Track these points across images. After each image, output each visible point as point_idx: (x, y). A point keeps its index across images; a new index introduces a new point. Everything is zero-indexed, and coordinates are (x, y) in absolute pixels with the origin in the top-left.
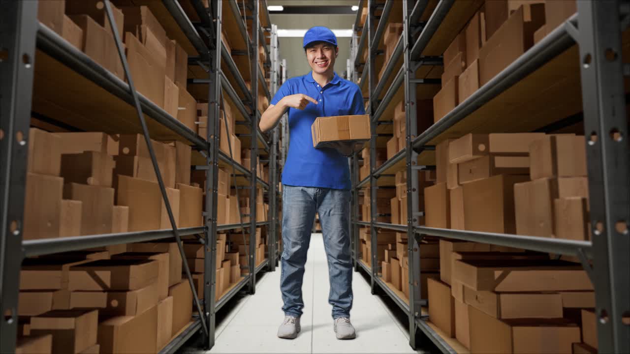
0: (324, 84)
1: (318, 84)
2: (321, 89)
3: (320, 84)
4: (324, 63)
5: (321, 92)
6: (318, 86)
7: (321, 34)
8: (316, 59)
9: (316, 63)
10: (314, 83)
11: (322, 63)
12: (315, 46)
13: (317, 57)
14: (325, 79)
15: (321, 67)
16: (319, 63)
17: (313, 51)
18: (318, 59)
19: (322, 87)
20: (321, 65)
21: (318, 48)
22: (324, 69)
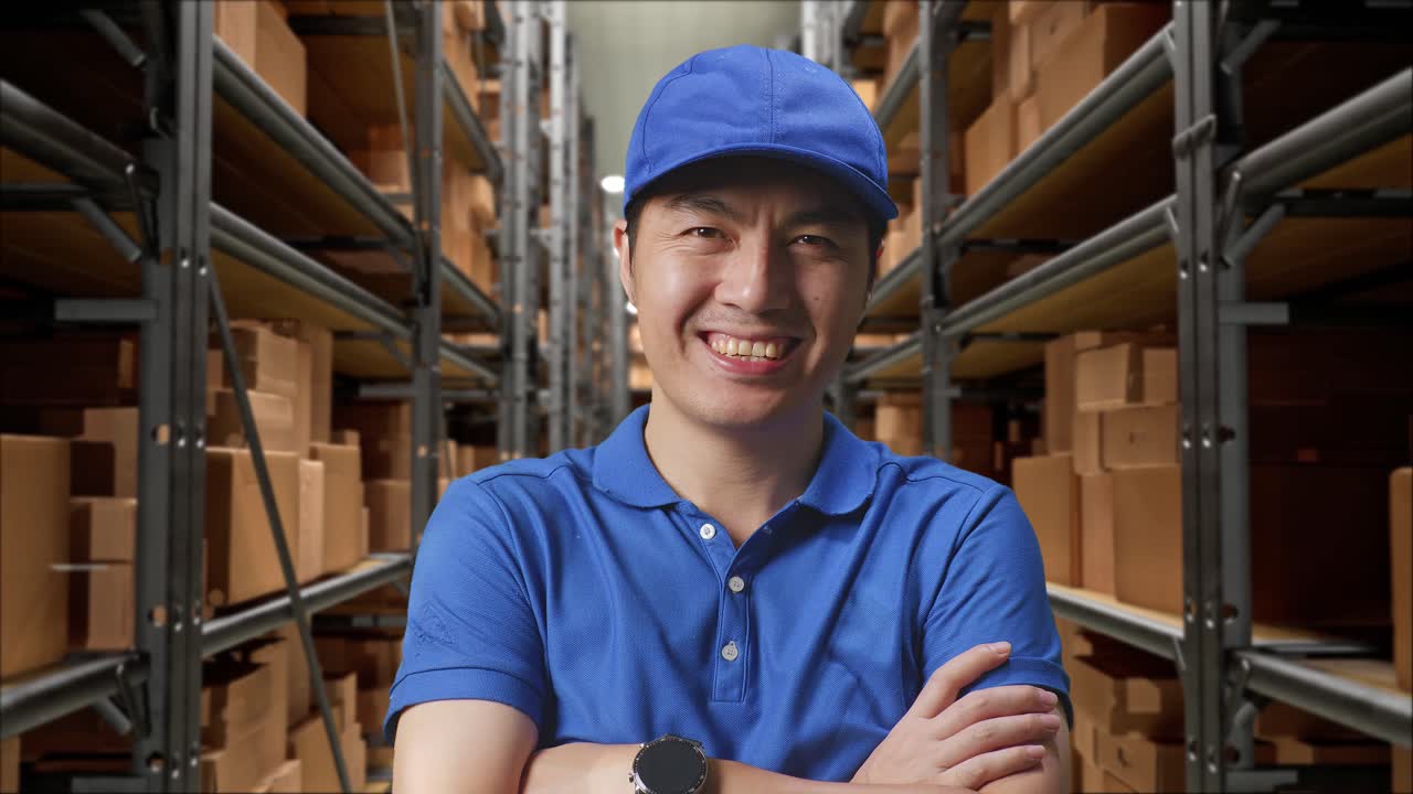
0: (751, 519)
1: (702, 516)
2: (732, 555)
3: (725, 518)
4: (769, 350)
5: (737, 584)
6: (707, 532)
7: (790, 106)
8: (711, 308)
9: (705, 336)
10: (669, 509)
11: (758, 349)
12: (726, 198)
13: (721, 294)
14: (756, 478)
15: (737, 381)
16: (730, 347)
17: (703, 235)
18: (730, 305)
19: (736, 543)
20: (741, 364)
21: (754, 224)
22: (755, 402)
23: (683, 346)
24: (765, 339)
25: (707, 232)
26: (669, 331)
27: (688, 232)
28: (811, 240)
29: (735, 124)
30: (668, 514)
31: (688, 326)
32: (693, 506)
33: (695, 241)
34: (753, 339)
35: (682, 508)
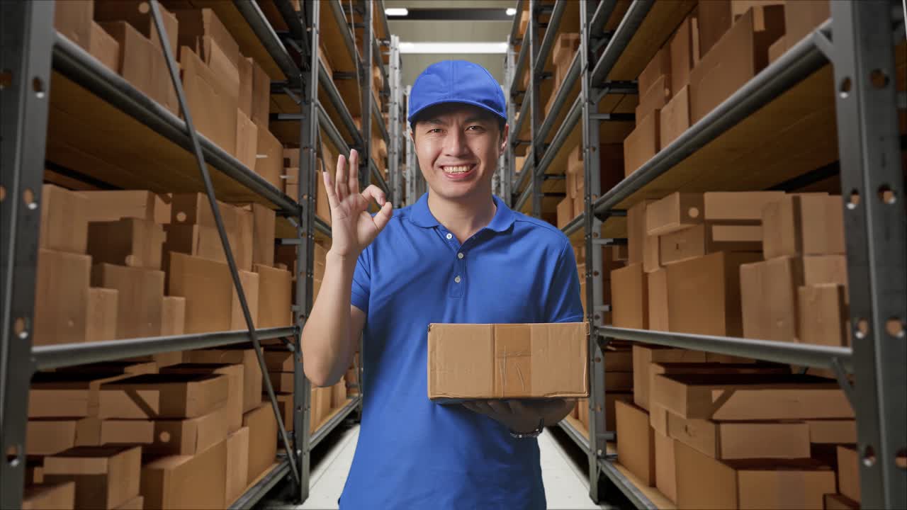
0: (466, 233)
1: (447, 231)
2: (459, 246)
3: (456, 232)
4: (465, 169)
5: (461, 256)
6: (449, 236)
7: (460, 82)
8: (442, 157)
9: (442, 167)
10: (435, 228)
11: (461, 169)
12: (442, 119)
13: (445, 152)
14: (466, 218)
15: (454, 181)
16: (451, 170)
17: (436, 132)
18: (448, 155)
19: (460, 242)
20: (455, 175)
21: (452, 124)
22: (462, 188)
23: (435, 172)
24: (462, 166)
25: (437, 131)
26: (429, 167)
27: (430, 131)
28: (475, 128)
29: (441, 92)
30: (435, 229)
31: (435, 165)
32: (444, 227)
33: (433, 134)
34: (458, 166)
35: (440, 228)
